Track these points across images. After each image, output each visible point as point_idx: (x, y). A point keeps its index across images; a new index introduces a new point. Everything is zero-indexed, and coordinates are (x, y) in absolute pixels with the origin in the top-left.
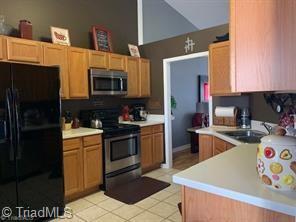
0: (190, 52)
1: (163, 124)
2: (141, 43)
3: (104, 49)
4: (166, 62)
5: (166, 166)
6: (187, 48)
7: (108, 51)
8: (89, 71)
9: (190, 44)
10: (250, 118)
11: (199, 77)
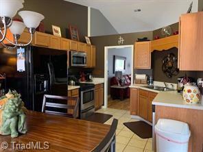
0: (121, 44)
1: (104, 84)
2: (89, 35)
3: (75, 39)
4: (106, 48)
5: (105, 107)
6: (119, 42)
7: (77, 40)
8: (70, 52)
9: (121, 40)
10: (153, 80)
11: (114, 56)
